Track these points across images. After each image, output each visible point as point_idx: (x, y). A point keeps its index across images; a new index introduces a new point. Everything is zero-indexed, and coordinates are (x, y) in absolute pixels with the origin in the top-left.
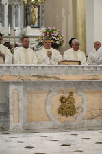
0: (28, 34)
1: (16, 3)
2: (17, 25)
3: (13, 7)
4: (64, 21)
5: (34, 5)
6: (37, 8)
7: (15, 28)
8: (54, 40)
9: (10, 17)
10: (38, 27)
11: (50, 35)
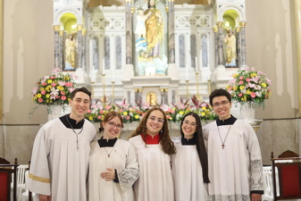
0: (220, 78)
1: (203, 31)
2: (205, 65)
4: (279, 54)
5: (228, 32)
6: (233, 37)
7: (202, 68)
8: (251, 89)
9: (193, 53)
10: (237, 66)
11: (245, 82)
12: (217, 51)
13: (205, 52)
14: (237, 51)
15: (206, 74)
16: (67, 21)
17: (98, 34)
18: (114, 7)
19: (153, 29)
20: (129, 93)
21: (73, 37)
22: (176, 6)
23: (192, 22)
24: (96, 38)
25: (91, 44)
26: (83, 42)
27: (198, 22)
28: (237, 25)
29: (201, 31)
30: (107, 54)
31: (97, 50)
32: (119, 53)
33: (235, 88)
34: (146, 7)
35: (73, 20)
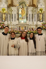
0: (38, 24)
1: (35, 13)
2: (35, 21)
3: (34, 14)
5: (40, 14)
8: (45, 27)
9: (32, 18)
10: (42, 21)
11: (44, 25)
12: (38, 18)
13: (35, 18)
14: (42, 18)
15: (35, 23)
16: (3, 10)
17: (10, 13)
18: (14, 7)
19: (23, 12)
20: (17, 27)
21: (5, 14)
22: (29, 7)
23: (32, 11)
24: (10, 14)
25: (9, 15)
26: (7, 15)
27: (34, 11)
28: (43, 12)
29: (34, 13)
30: (12, 18)
31: (10, 17)
32: (15, 17)
33: (42, 26)
34: (22, 7)
35: (5, 10)
